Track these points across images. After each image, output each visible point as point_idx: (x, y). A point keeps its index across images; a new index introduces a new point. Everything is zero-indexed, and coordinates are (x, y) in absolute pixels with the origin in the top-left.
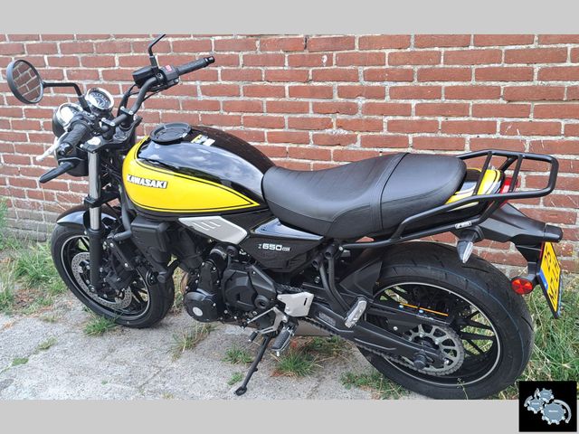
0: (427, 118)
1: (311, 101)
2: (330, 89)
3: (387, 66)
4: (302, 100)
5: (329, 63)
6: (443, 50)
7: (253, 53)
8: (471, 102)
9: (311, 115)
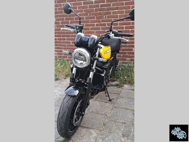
1: (101, 27)
2: (105, 24)
4: (99, 27)
5: (105, 18)
7: (87, 16)
9: (101, 30)
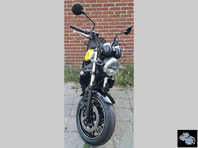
0: (106, 36)
3: (97, 26)
6: (109, 22)
8: (114, 33)
